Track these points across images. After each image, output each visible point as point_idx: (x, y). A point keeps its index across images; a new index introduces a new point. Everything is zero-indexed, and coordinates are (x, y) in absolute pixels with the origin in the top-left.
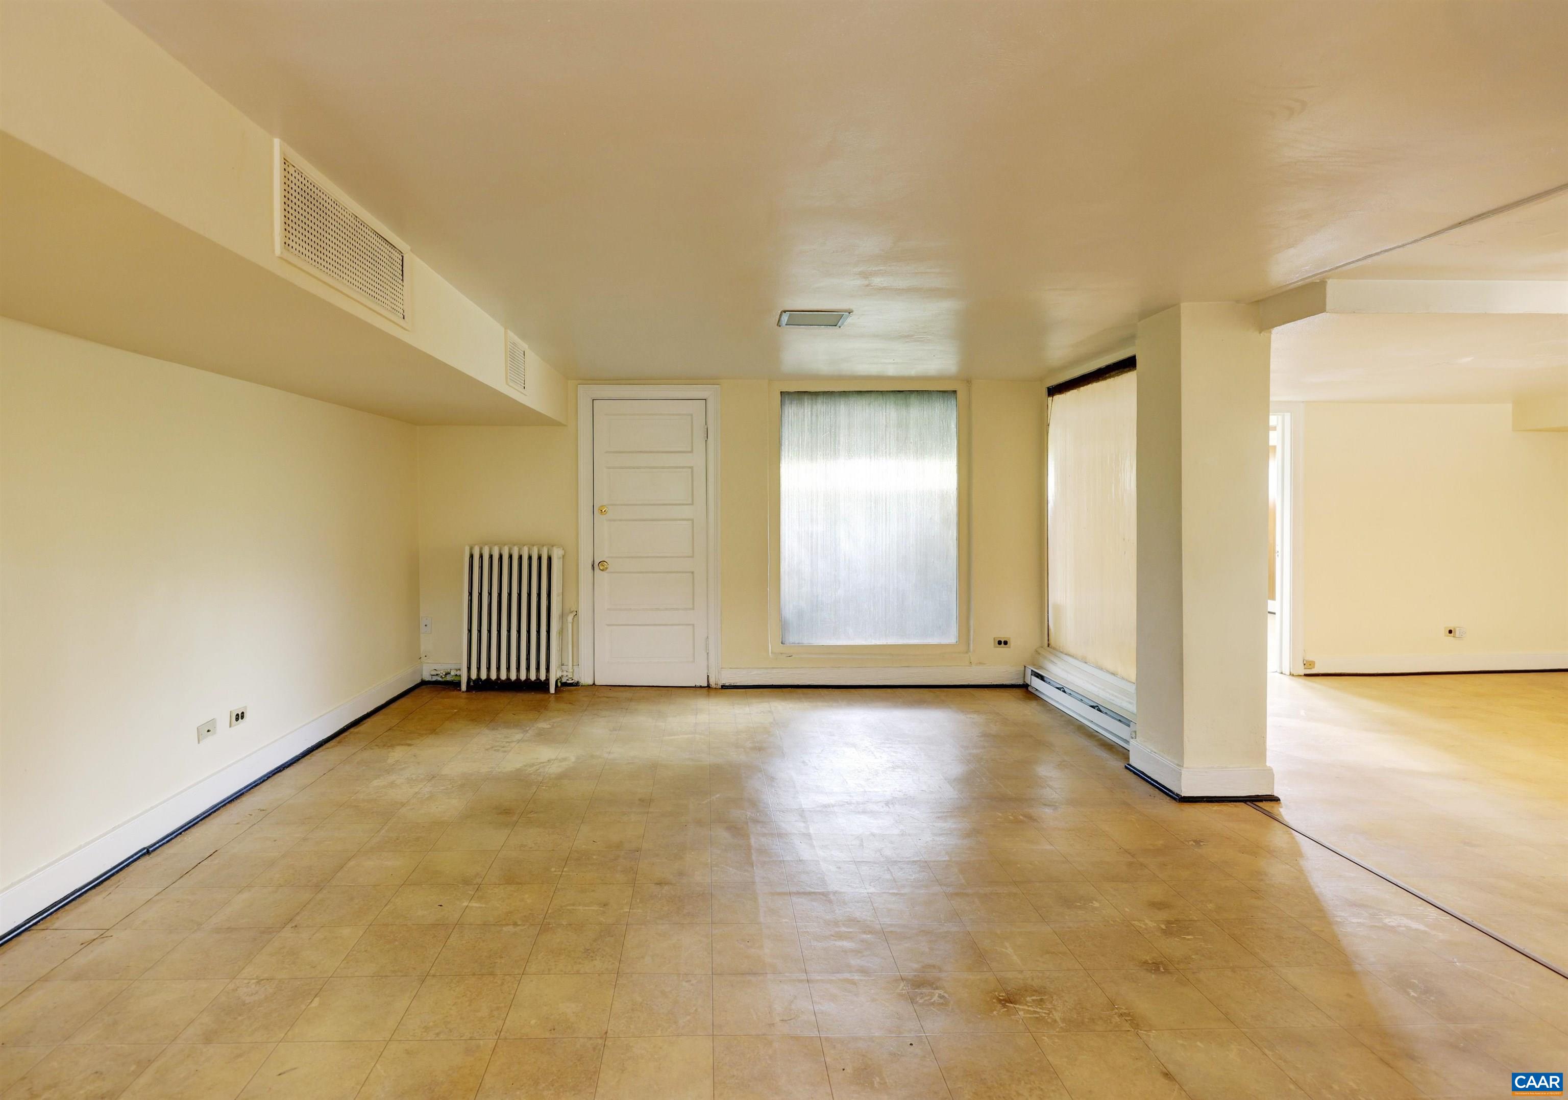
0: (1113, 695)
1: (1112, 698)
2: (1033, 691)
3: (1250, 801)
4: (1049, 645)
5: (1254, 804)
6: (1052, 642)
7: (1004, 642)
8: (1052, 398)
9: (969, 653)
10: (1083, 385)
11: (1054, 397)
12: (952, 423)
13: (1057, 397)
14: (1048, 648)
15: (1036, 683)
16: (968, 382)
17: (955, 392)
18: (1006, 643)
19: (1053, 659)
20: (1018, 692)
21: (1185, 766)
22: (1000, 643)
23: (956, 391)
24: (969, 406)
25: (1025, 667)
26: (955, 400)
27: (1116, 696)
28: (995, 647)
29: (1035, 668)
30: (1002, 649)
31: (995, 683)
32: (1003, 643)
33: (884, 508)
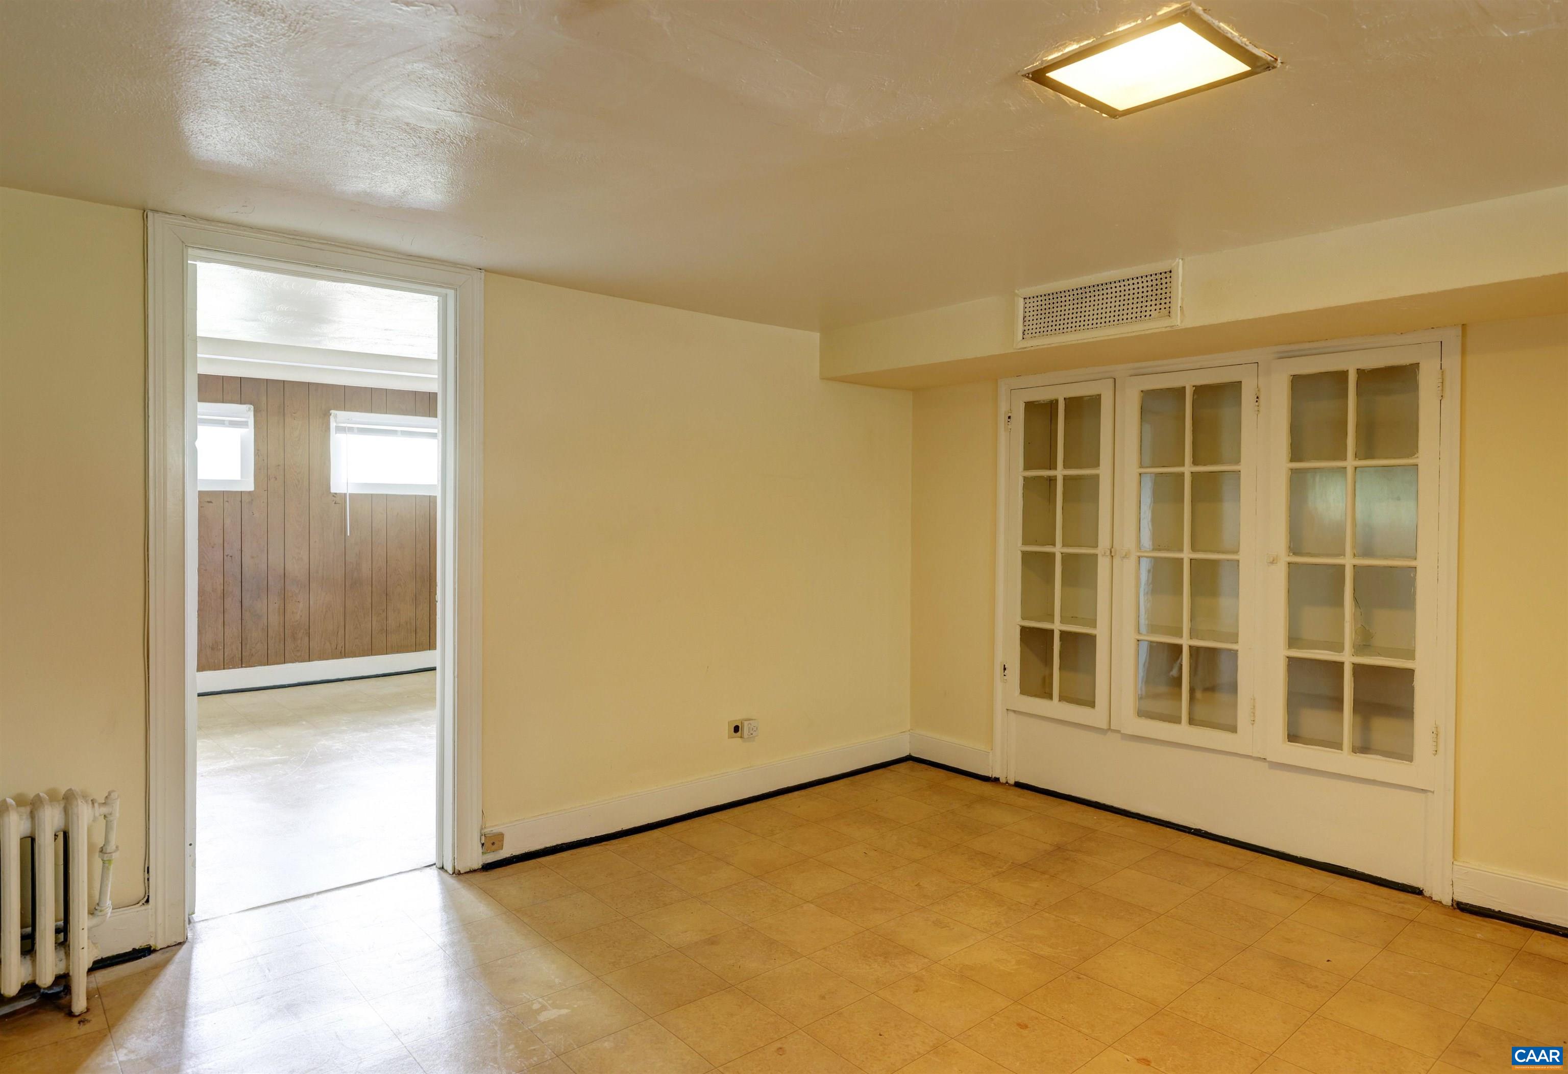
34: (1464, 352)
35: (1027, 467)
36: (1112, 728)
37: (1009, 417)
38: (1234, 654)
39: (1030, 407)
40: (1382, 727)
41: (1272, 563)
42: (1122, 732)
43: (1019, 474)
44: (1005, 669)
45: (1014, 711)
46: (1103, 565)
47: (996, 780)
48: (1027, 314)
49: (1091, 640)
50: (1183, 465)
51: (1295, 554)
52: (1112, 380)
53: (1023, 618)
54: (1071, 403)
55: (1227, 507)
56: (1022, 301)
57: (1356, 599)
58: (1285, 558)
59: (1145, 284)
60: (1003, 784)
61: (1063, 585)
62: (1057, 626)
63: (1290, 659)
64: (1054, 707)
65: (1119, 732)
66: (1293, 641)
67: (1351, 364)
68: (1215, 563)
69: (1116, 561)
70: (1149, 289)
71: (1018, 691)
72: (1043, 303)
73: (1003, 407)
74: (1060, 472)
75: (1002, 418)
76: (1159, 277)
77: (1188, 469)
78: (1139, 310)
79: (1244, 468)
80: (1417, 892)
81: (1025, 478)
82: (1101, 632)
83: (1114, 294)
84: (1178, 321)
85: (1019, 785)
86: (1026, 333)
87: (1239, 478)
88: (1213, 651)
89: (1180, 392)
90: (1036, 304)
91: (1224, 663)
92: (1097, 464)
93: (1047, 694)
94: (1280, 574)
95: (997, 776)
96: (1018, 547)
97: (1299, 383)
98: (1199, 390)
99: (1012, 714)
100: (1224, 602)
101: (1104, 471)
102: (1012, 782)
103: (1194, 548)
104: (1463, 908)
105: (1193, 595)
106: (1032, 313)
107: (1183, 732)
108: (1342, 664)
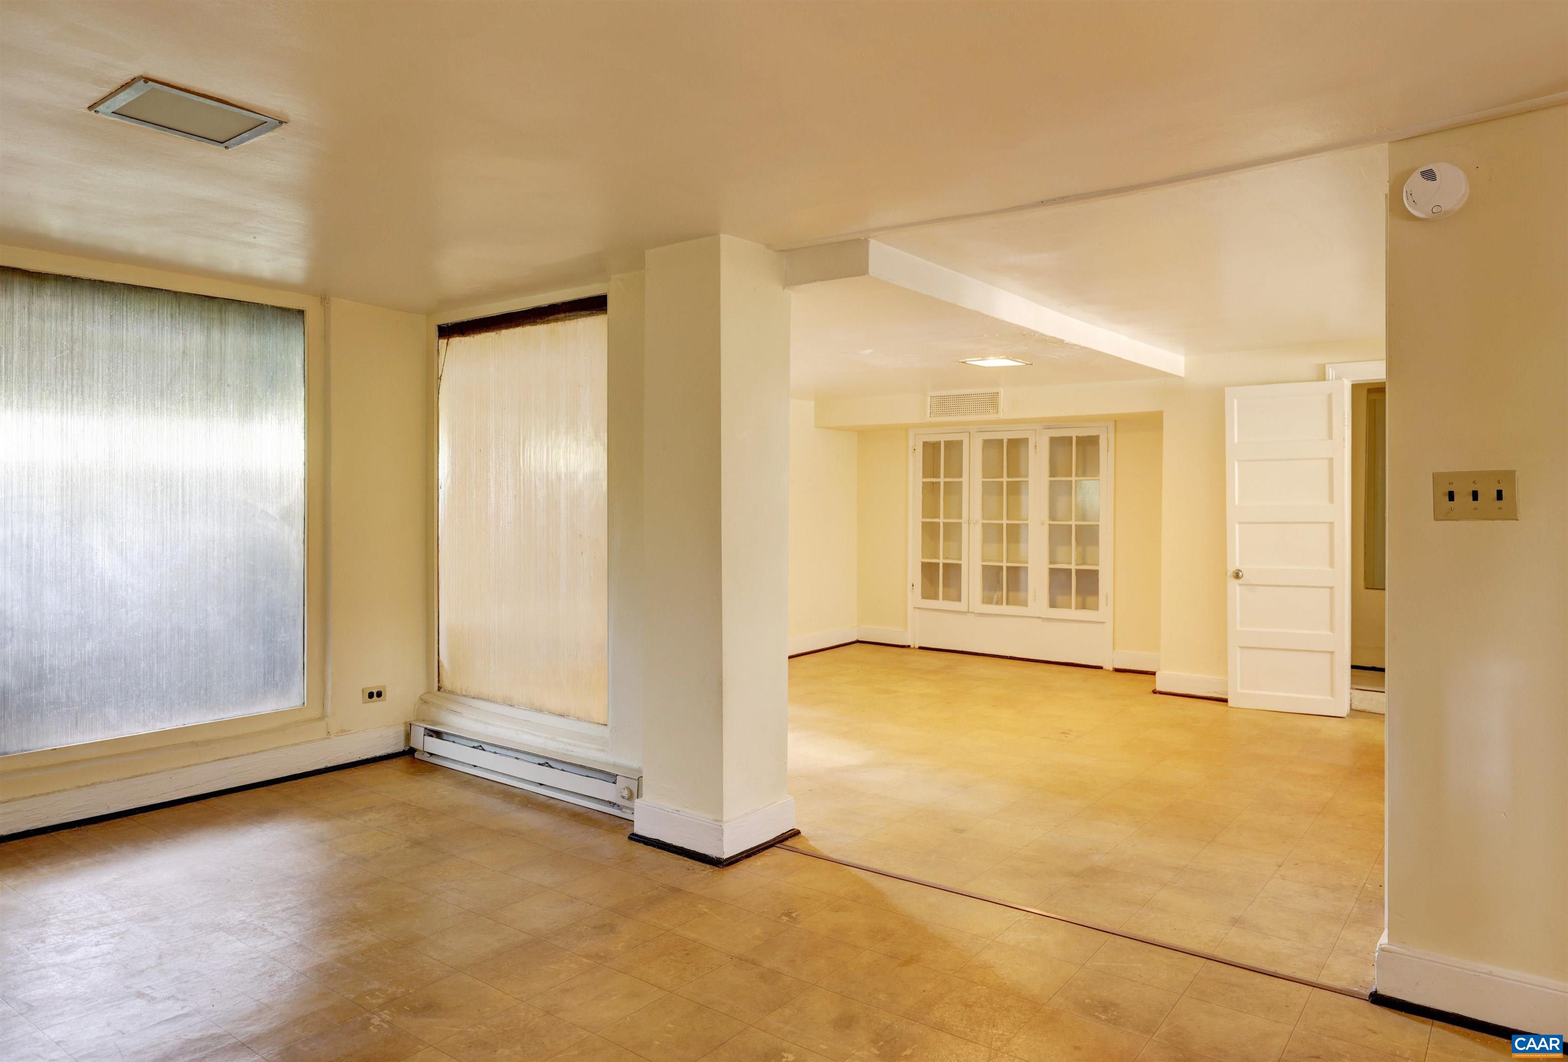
0: (570, 745)
1: (570, 748)
2: (426, 758)
3: (778, 842)
4: (439, 689)
5: (783, 845)
6: (447, 683)
7: (378, 692)
8: (446, 340)
9: (326, 719)
10: (507, 327)
11: (451, 340)
12: (297, 360)
13: (457, 342)
14: (439, 693)
15: (434, 745)
16: (324, 300)
17: (301, 313)
18: (379, 694)
19: (454, 707)
20: (399, 763)
21: (725, 819)
22: (371, 695)
23: (303, 311)
24: (326, 338)
25: (411, 724)
26: (302, 325)
27: (575, 745)
28: (365, 702)
29: (430, 725)
30: (376, 703)
31: (365, 757)
32: (375, 694)
33: (180, 493)
34: (1115, 432)
35: (924, 477)
36: (970, 611)
37: (914, 450)
38: (1026, 569)
39: (925, 444)
40: (1090, 600)
41: (1042, 524)
42: (975, 612)
43: (920, 480)
44: (913, 586)
45: (918, 608)
46: (965, 527)
47: (909, 646)
48: (932, 402)
49: (959, 566)
50: (1003, 477)
51: (1052, 520)
52: (968, 434)
53: (923, 557)
54: (948, 444)
55: (1023, 497)
56: (929, 397)
57: (1076, 540)
58: (1048, 522)
59: (987, 397)
60: (912, 648)
61: (944, 540)
62: (941, 561)
63: (1050, 569)
64: (940, 604)
65: (973, 612)
66: (1052, 562)
67: (1074, 433)
68: (1018, 525)
69: (971, 526)
70: (989, 399)
71: (921, 597)
72: (940, 400)
73: (911, 443)
74: (942, 480)
75: (911, 450)
76: (993, 394)
77: (1005, 479)
78: (984, 408)
79: (1030, 479)
80: (1101, 668)
81: (923, 483)
82: (964, 563)
83: (973, 400)
84: (1001, 416)
85: (920, 648)
86: (932, 413)
87: (1028, 483)
88: (1017, 568)
89: (1001, 441)
90: (936, 400)
91: (1022, 574)
92: (961, 476)
93: (936, 597)
94: (1045, 530)
95: (909, 644)
96: (920, 519)
97: (1053, 440)
98: (1010, 441)
99: (917, 610)
100: (1022, 546)
101: (964, 479)
102: (917, 647)
103: (1008, 519)
104: (1117, 670)
105: (1008, 542)
106: (934, 404)
107: (1004, 609)
108: (1071, 570)
